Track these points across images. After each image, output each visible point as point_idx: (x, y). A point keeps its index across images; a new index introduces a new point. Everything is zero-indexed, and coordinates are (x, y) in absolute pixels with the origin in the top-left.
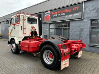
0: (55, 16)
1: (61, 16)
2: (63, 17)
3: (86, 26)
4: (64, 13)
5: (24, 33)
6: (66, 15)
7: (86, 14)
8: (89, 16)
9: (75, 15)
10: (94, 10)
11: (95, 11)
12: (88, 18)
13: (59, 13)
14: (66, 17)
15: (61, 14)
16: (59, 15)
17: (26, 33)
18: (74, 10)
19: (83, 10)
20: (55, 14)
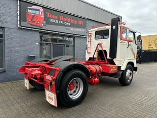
2: (67, 28)
4: (68, 22)
6: (71, 26)
9: (80, 30)
13: (61, 19)
14: (72, 29)
16: (62, 22)
18: (79, 23)
19: (87, 27)
20: (54, 19)
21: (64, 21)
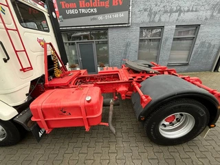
0: (72, 12)
1: (88, 15)
2: (92, 17)
3: (134, 37)
4: (93, 8)
5: (23, 70)
6: (98, 13)
7: (134, 16)
8: (138, 20)
9: (116, 15)
10: (145, 10)
11: (146, 13)
12: (137, 24)
13: (81, 6)
14: (100, 17)
15: (88, 10)
16: (83, 11)
17: (31, 68)
18: (114, 4)
19: (130, 8)
20: (72, 9)
21: (86, 8)
